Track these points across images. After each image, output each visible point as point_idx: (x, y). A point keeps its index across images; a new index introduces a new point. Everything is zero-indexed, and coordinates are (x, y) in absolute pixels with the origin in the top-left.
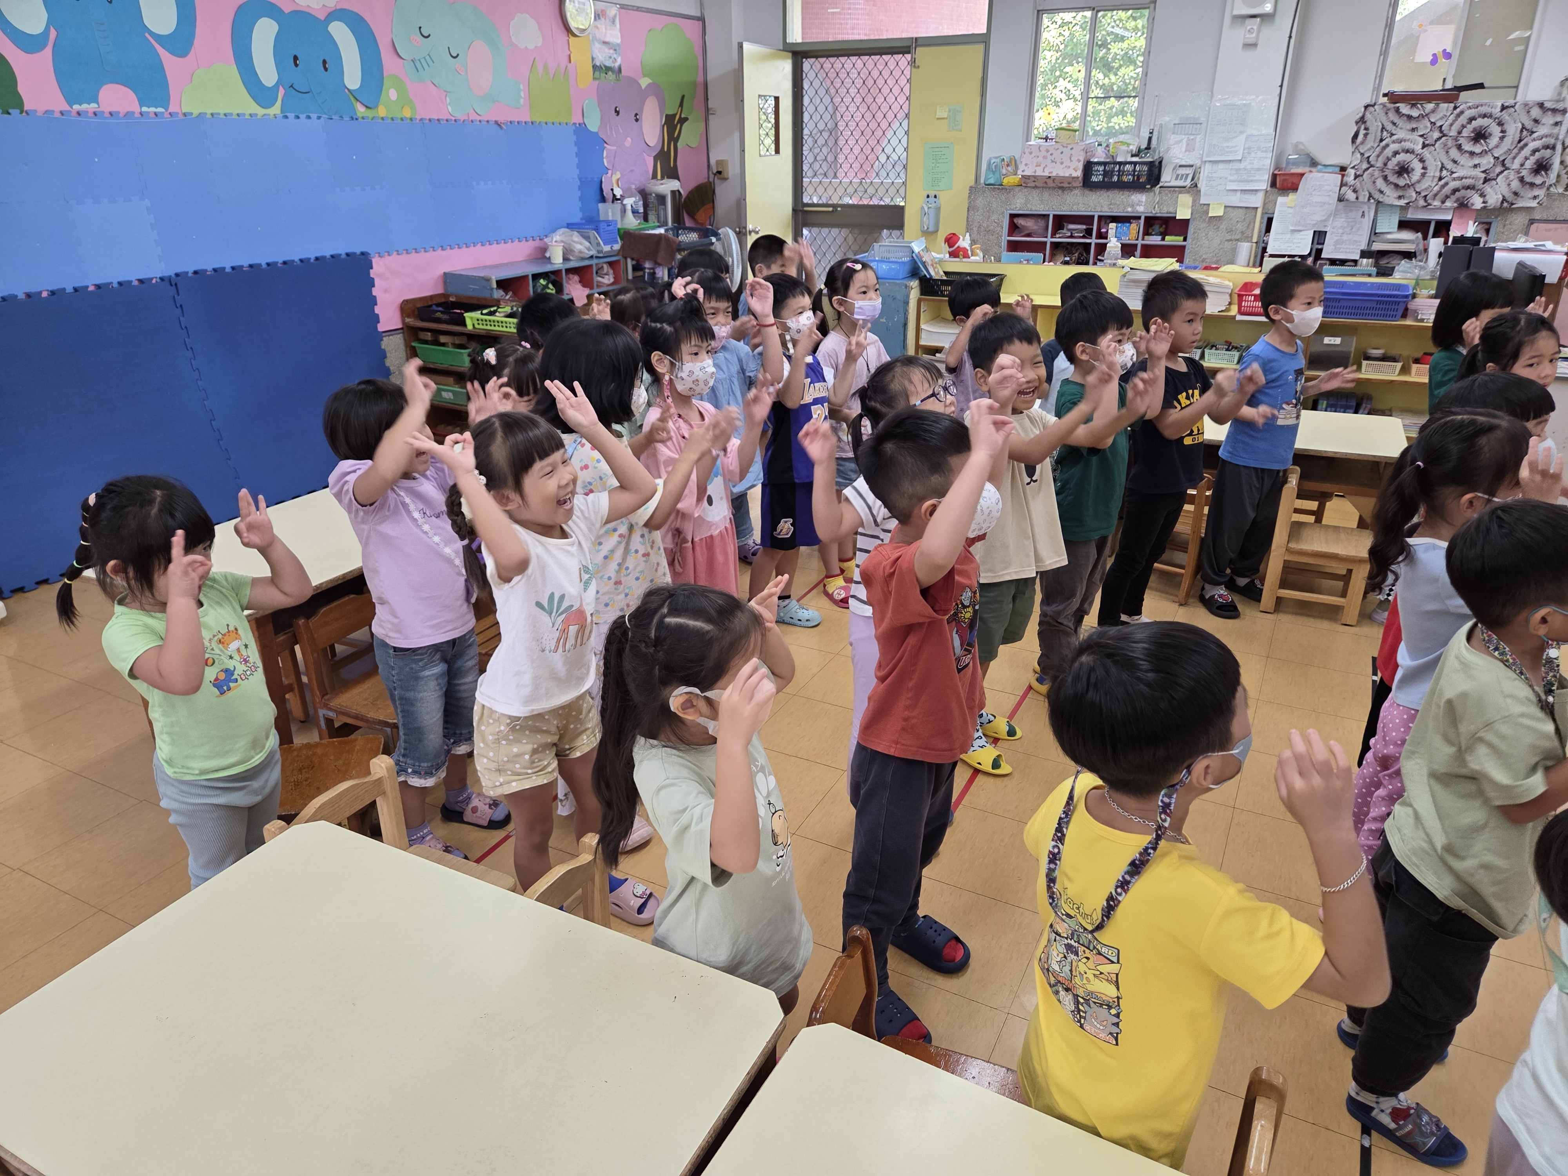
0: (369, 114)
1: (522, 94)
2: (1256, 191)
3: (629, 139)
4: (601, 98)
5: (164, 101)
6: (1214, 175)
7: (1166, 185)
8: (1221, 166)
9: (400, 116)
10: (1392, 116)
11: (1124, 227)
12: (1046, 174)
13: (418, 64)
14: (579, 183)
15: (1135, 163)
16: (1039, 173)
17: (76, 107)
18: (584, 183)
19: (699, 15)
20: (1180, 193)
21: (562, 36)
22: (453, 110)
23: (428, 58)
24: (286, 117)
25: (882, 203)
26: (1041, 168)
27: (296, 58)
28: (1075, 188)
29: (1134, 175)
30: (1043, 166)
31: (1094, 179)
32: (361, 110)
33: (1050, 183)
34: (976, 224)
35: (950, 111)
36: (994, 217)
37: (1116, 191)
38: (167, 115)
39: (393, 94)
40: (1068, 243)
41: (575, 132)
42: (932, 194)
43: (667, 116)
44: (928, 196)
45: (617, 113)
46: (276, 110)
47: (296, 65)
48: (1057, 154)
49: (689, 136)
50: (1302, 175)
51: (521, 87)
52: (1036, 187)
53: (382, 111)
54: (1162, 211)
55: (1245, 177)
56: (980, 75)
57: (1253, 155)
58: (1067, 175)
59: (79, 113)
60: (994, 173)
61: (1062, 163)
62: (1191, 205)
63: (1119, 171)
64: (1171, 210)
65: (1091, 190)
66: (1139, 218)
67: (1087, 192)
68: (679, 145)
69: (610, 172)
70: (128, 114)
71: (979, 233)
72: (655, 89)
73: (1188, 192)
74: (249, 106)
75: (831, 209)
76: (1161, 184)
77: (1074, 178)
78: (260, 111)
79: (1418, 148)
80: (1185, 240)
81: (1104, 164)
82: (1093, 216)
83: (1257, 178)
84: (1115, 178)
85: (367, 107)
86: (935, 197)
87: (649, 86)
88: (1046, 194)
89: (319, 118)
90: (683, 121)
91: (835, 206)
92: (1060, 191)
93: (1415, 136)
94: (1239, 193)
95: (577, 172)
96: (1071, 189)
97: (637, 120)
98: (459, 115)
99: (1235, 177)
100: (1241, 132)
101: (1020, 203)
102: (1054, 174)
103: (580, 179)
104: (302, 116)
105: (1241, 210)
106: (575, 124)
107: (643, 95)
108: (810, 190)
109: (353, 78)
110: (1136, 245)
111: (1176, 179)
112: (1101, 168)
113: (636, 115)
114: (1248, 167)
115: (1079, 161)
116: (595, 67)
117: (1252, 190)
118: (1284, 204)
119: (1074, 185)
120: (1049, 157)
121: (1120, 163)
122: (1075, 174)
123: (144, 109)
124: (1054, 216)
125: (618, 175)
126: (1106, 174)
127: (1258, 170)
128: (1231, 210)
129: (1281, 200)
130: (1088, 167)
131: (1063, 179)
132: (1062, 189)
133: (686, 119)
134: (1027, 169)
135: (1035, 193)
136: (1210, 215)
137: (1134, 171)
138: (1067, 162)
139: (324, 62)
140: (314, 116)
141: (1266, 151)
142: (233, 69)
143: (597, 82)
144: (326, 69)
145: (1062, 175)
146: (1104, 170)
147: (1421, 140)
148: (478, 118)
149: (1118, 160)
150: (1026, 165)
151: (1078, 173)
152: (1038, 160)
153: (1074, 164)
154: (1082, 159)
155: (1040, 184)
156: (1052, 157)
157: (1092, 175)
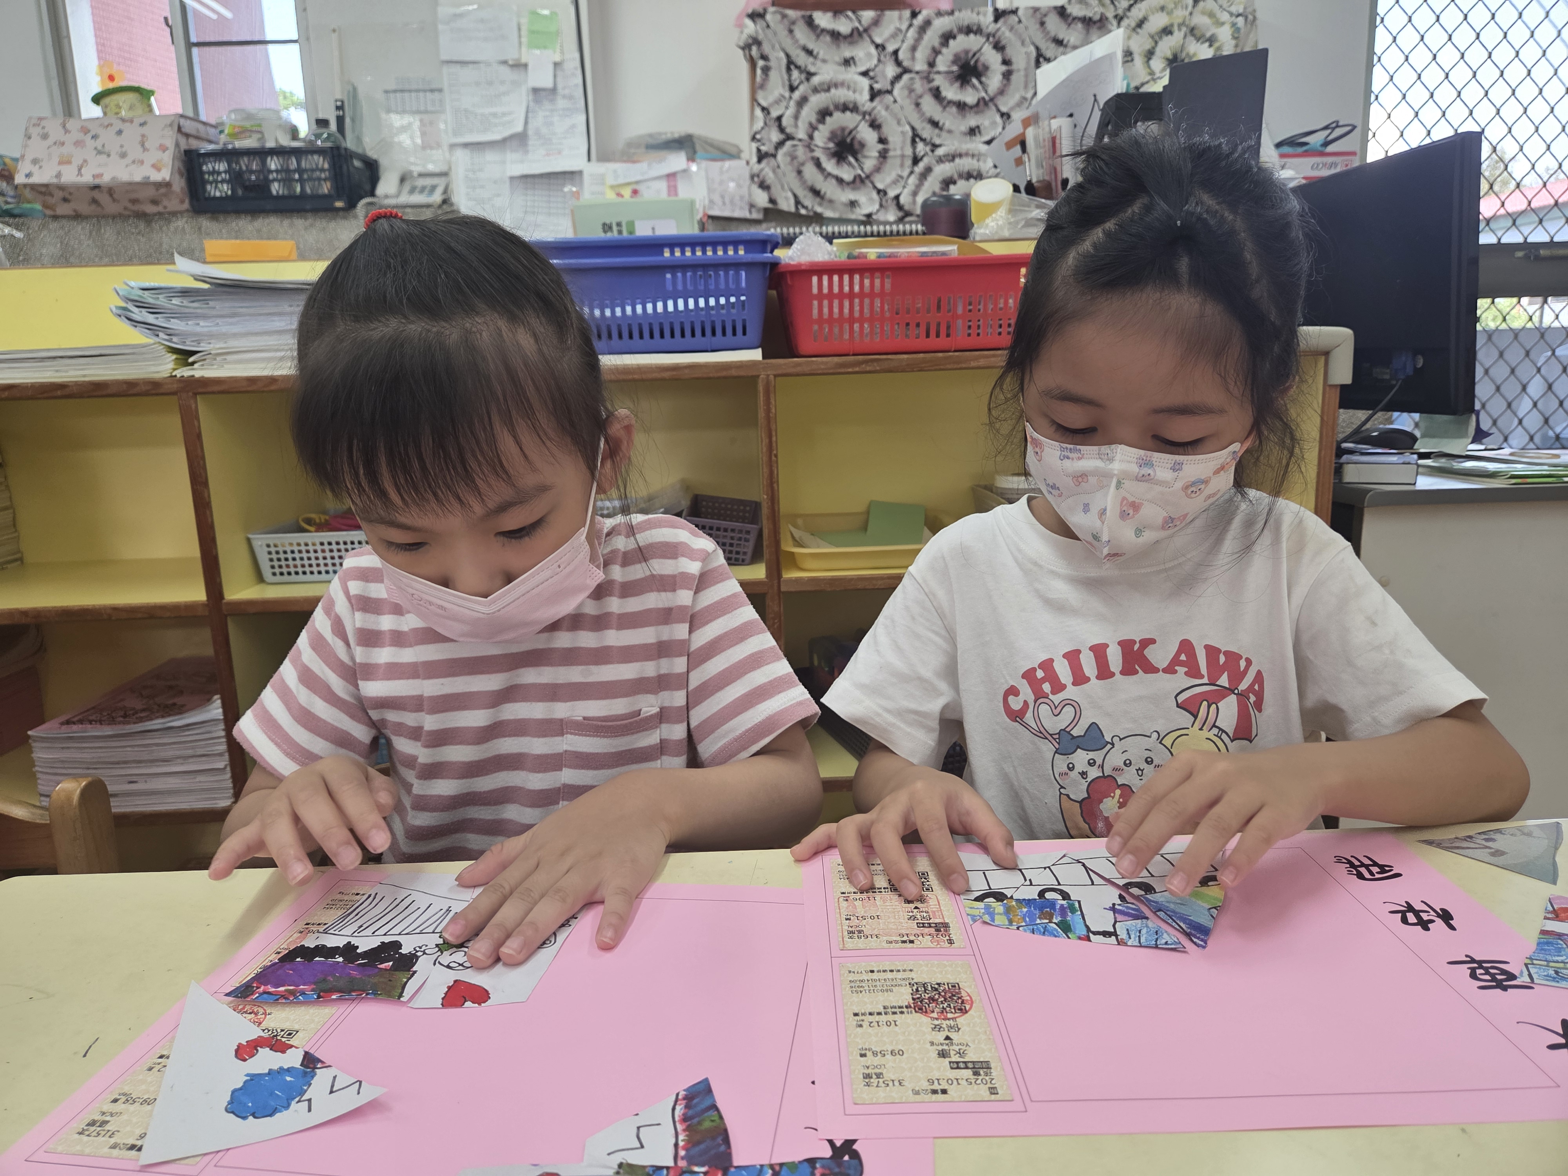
10: (802, 35)
12: (87, 178)
15: (298, 153)
16: (69, 176)
26: (71, 166)
28: (174, 214)
29: (301, 180)
30: (77, 161)
31: (215, 191)
33: (108, 204)
37: (272, 220)
48: (107, 135)
52: (77, 217)
58: (138, 178)
61: (123, 155)
67: (205, 222)
79: (863, 98)
81: (226, 155)
92: (142, 225)
93: (852, 75)
96: (169, 216)
102: (106, 179)
112: (222, 166)
119: (175, 205)
120: (90, 143)
122: (157, 177)
126: (235, 178)
130: (192, 163)
131: (133, 191)
132: (142, 216)
135: (80, 230)
137: (300, 169)
138: (135, 152)
145: (125, 179)
146: (229, 170)
147: (865, 83)
149: (254, 144)
150: (34, 163)
151: (165, 175)
152: (64, 150)
153: (154, 156)
154: (170, 143)
155: (85, 208)
156: (98, 143)
157: (204, 182)
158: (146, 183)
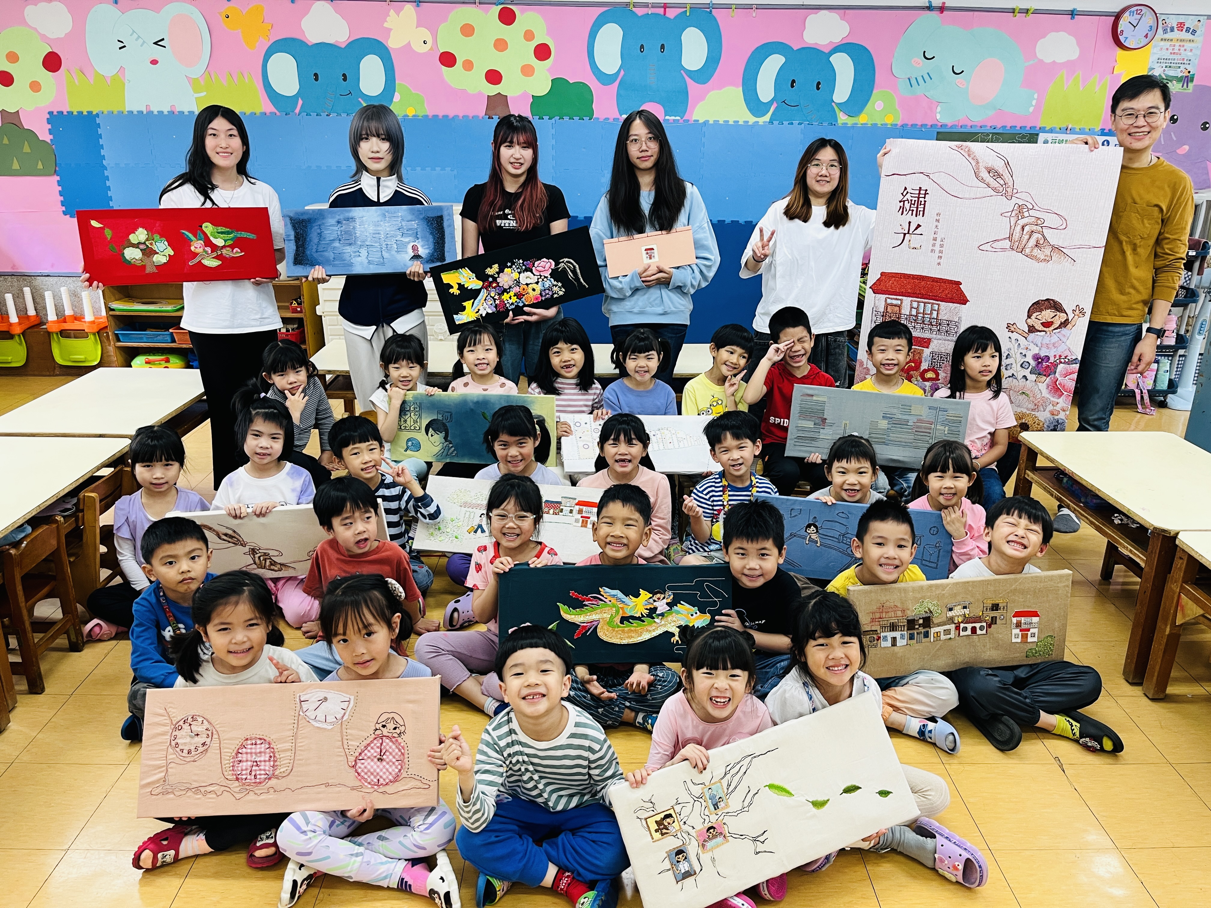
0: (850, 121)
1: (1034, 103)
3: (1186, 147)
5: (682, 113)
9: (881, 123)
13: (913, 82)
21: (1107, 49)
22: (939, 117)
23: (926, 76)
27: (793, 82)
39: (879, 105)
45: (1174, 121)
46: (767, 118)
47: (792, 87)
51: (1036, 96)
53: (863, 118)
74: (743, 115)
78: (752, 119)
85: (850, 116)
97: (1205, 129)
98: (948, 121)
104: (786, 123)
106: (1103, 130)
109: (842, 92)
113: (1206, 123)
123: (667, 117)
139: (819, 83)
140: (796, 123)
144: (818, 88)
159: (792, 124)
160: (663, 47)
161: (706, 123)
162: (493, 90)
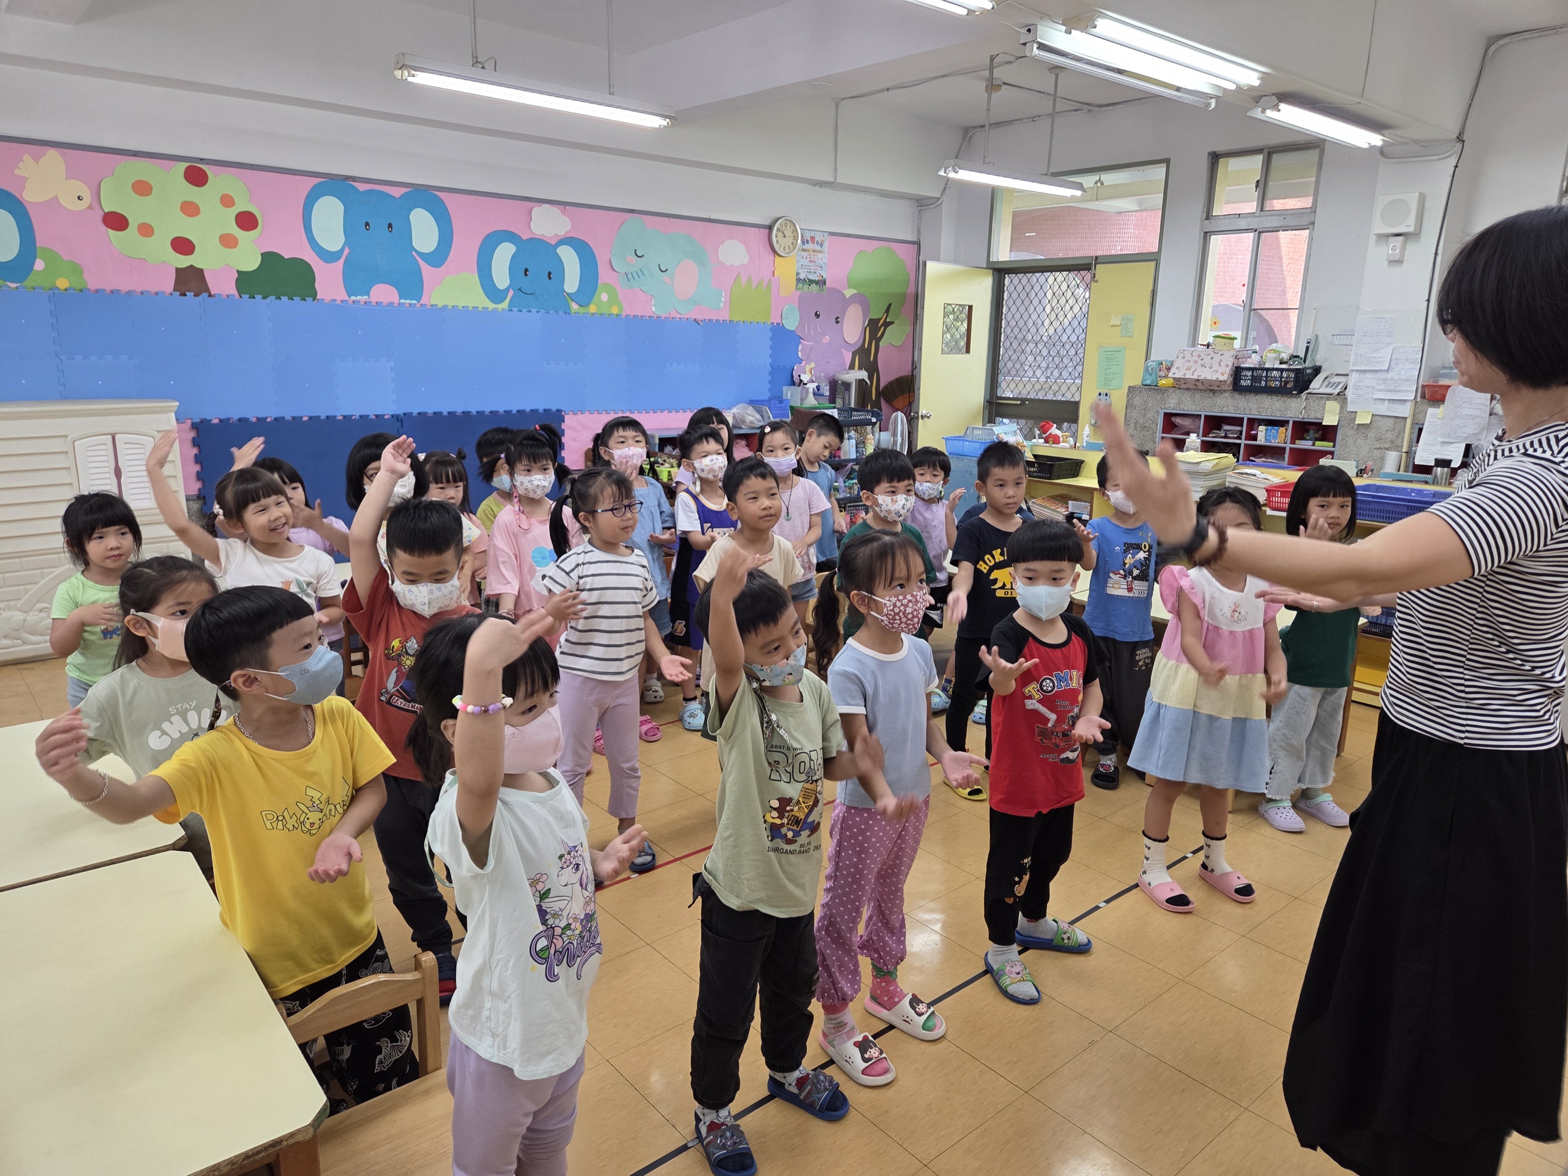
1: (723, 299)
2: (1405, 401)
3: (828, 337)
4: (802, 304)
5: (419, 298)
6: (1361, 384)
7: (1314, 391)
8: (1368, 375)
9: (607, 313)
11: (1273, 430)
12: (1195, 377)
13: (630, 276)
14: (770, 369)
15: (1282, 370)
16: (1189, 375)
17: (353, 298)
18: (775, 370)
19: (915, 239)
20: (1328, 399)
21: (768, 256)
22: (655, 310)
23: (639, 272)
24: (511, 310)
25: (1064, 399)
26: (1191, 372)
27: (526, 270)
28: (1225, 391)
29: (1281, 381)
30: (1193, 369)
31: (1243, 383)
32: (574, 307)
33: (1200, 386)
34: (1133, 420)
35: (1123, 319)
36: (1150, 415)
37: (1264, 396)
38: (418, 305)
39: (604, 297)
40: (1223, 443)
41: (771, 330)
42: (1104, 392)
43: (870, 320)
44: (1100, 394)
45: (817, 316)
46: (505, 305)
47: (526, 275)
48: (1207, 359)
49: (892, 337)
50: (1448, 387)
51: (723, 294)
52: (1188, 389)
53: (592, 309)
54: (1311, 416)
55: (1392, 387)
56: (1151, 288)
57: (1401, 366)
58: (1214, 378)
59: (354, 302)
60: (1151, 375)
61: (1211, 368)
62: (1338, 412)
63: (1267, 377)
64: (1319, 416)
65: (1240, 394)
66: (1287, 422)
67: (1236, 395)
68: (881, 344)
69: (804, 362)
70: (391, 304)
71: (1135, 428)
72: (861, 299)
73: (1336, 400)
74: (482, 302)
75: (1019, 402)
76: (1309, 391)
77: (1221, 381)
78: (491, 306)
80: (1334, 446)
81: (1252, 369)
82: (1242, 419)
83: (1405, 388)
84: (1263, 383)
85: (580, 306)
86: (1106, 395)
87: (853, 296)
88: (1198, 396)
89: (538, 312)
90: (887, 324)
91: (1023, 400)
92: (1211, 394)
94: (1387, 402)
95: (770, 360)
96: (1223, 391)
97: (837, 322)
98: (663, 314)
99: (1382, 387)
100: (1389, 344)
101: (1175, 403)
102: (1202, 378)
103: (772, 366)
104: (525, 311)
105: (1390, 419)
106: (773, 323)
107: (846, 303)
108: (1004, 385)
109: (571, 283)
110: (1284, 449)
111: (1327, 386)
112: (1249, 374)
113: (837, 318)
114: (1396, 377)
115: (1227, 366)
116: (799, 280)
117: (1401, 400)
118: (1433, 415)
119: (1224, 388)
120: (1200, 362)
121: (1268, 370)
122: (1222, 378)
123: (402, 301)
124: (1206, 416)
125: (813, 365)
126: (1254, 379)
127: (1406, 380)
128: (1379, 418)
129: (1431, 411)
130: (1238, 372)
131: (1211, 383)
132: (1213, 391)
133: (892, 323)
134: (1177, 372)
135: (1187, 394)
136: (1357, 422)
137: (1281, 377)
138: (1216, 367)
139: (550, 274)
140: (534, 310)
141: (1413, 363)
142: (475, 278)
143: (799, 292)
144: (550, 278)
145: (1209, 378)
146: (1252, 376)
148: (679, 316)
149: (1266, 366)
150: (1177, 368)
151: (1225, 378)
152: (1189, 364)
153: (1221, 370)
154: (1230, 364)
155: (1191, 387)
156: (1203, 362)
157: (1241, 379)
158: (1217, 381)
159: (530, 311)
160: (390, 226)
161: (445, 307)
162: (184, 261)
